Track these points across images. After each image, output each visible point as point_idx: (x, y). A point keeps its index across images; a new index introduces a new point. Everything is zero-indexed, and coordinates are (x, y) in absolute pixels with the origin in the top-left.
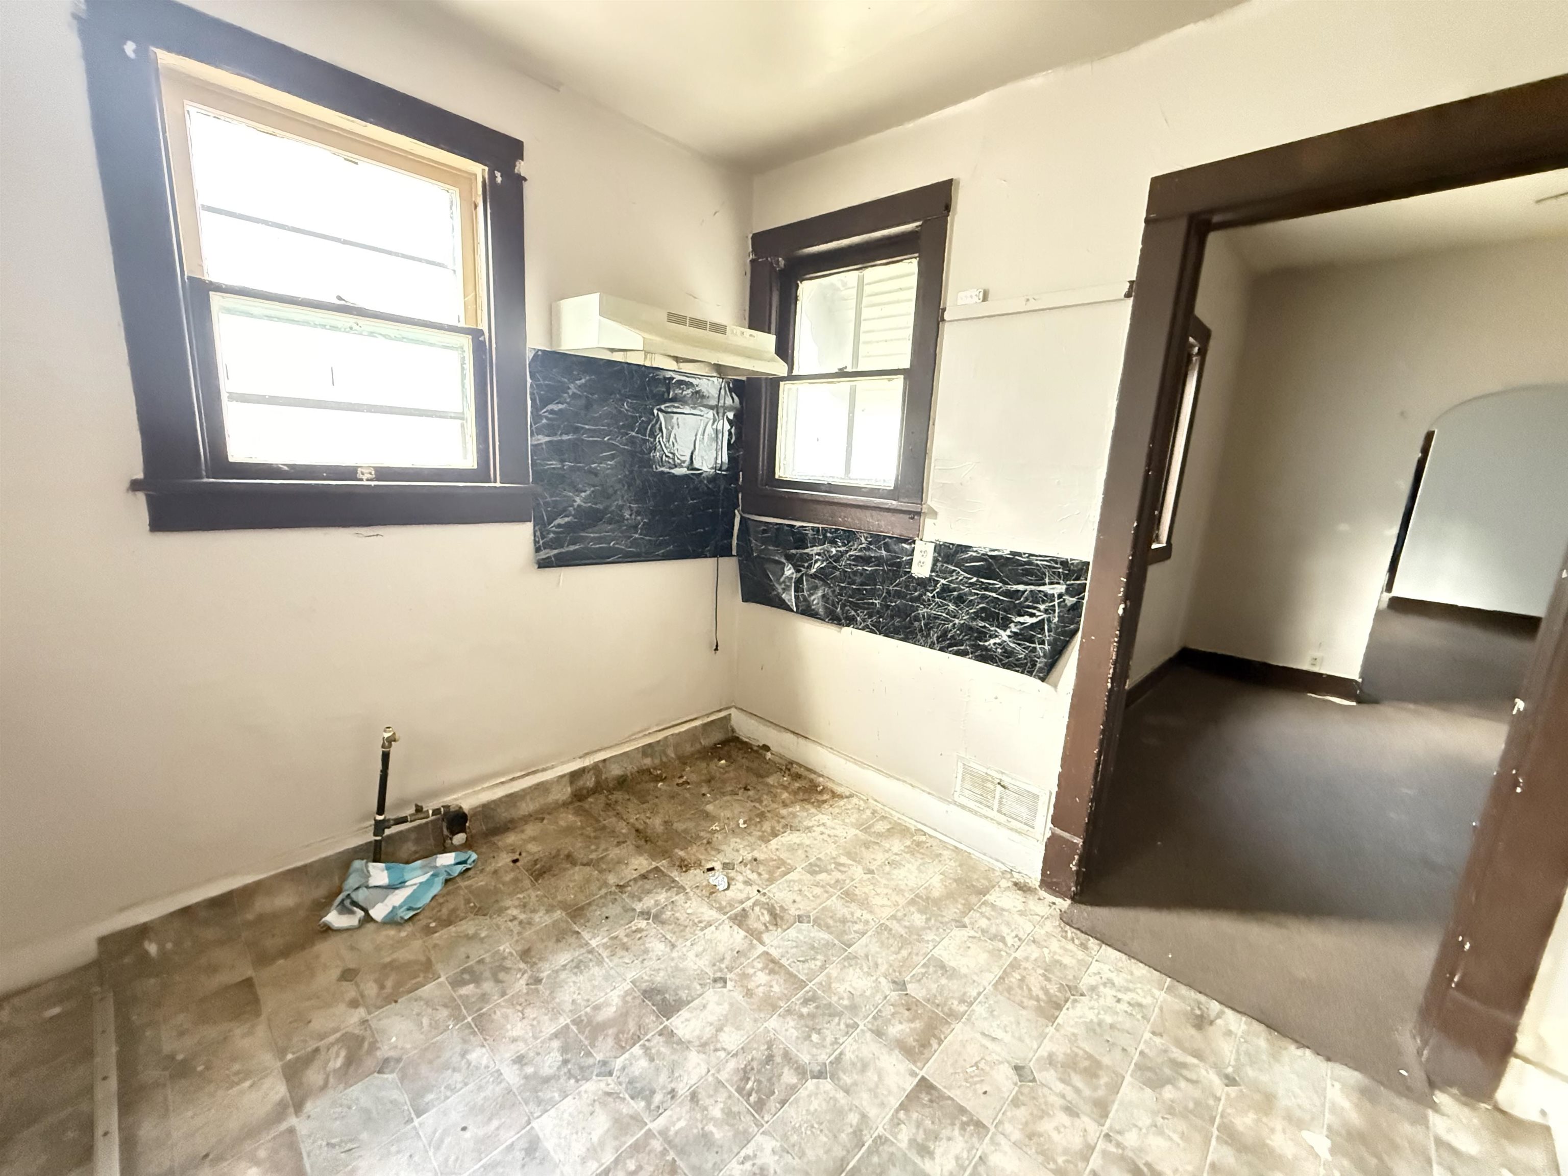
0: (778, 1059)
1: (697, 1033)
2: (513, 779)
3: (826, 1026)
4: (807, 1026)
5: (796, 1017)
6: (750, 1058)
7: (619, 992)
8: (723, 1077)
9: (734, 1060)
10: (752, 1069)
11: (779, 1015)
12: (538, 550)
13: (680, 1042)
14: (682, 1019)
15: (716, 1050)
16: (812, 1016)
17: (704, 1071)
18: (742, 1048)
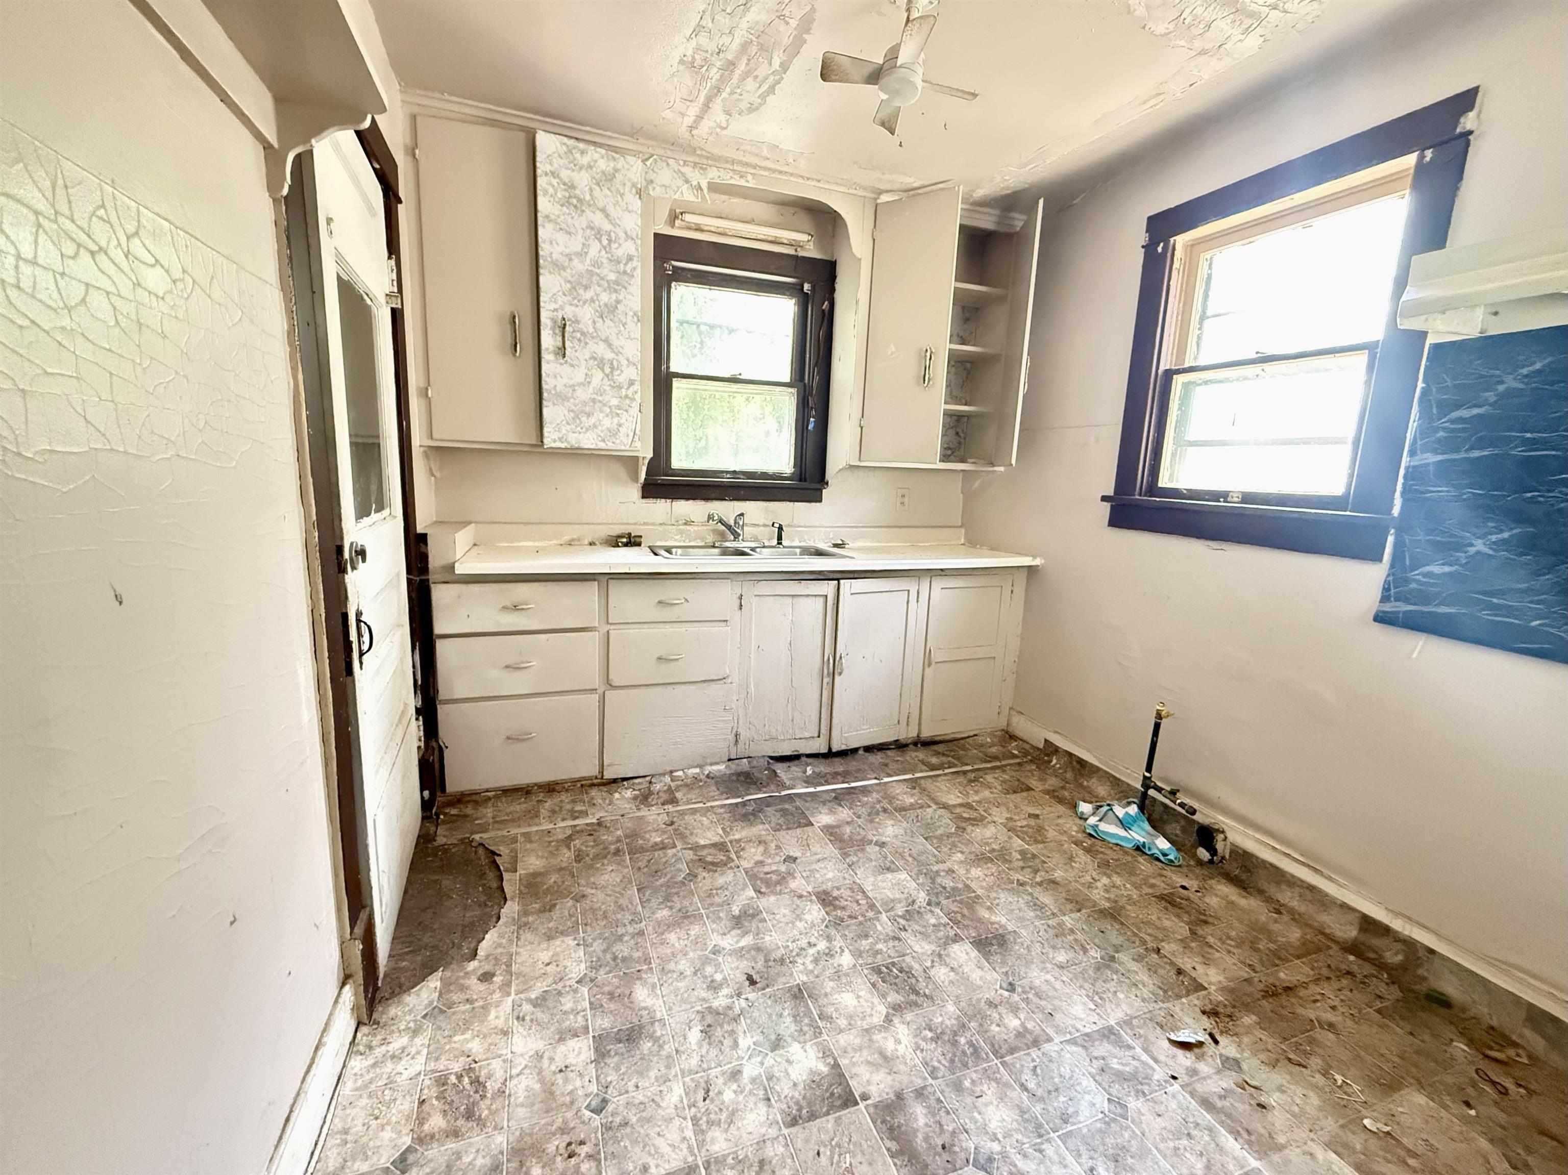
0: (913, 997)
1: (953, 955)
2: (1288, 855)
3: (940, 1050)
4: (942, 1033)
5: (955, 1029)
6: (920, 980)
7: (1004, 921)
8: (908, 959)
9: (921, 970)
10: (909, 977)
11: (960, 1017)
12: (1385, 599)
13: (946, 944)
14: (969, 951)
15: (933, 961)
16: (955, 1043)
17: (915, 949)
18: (930, 978)
